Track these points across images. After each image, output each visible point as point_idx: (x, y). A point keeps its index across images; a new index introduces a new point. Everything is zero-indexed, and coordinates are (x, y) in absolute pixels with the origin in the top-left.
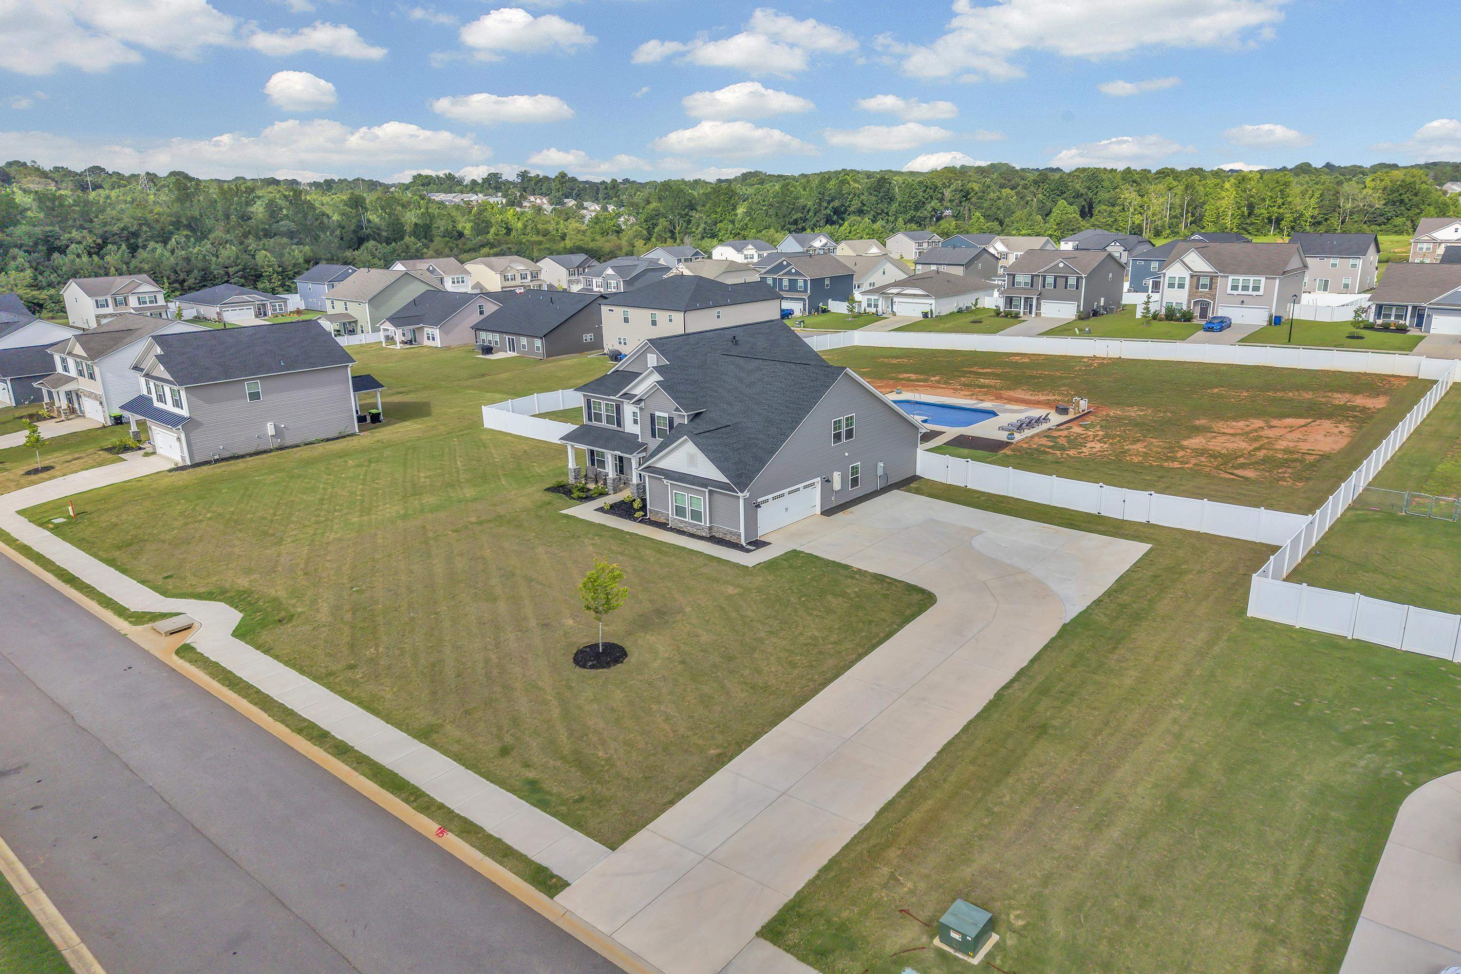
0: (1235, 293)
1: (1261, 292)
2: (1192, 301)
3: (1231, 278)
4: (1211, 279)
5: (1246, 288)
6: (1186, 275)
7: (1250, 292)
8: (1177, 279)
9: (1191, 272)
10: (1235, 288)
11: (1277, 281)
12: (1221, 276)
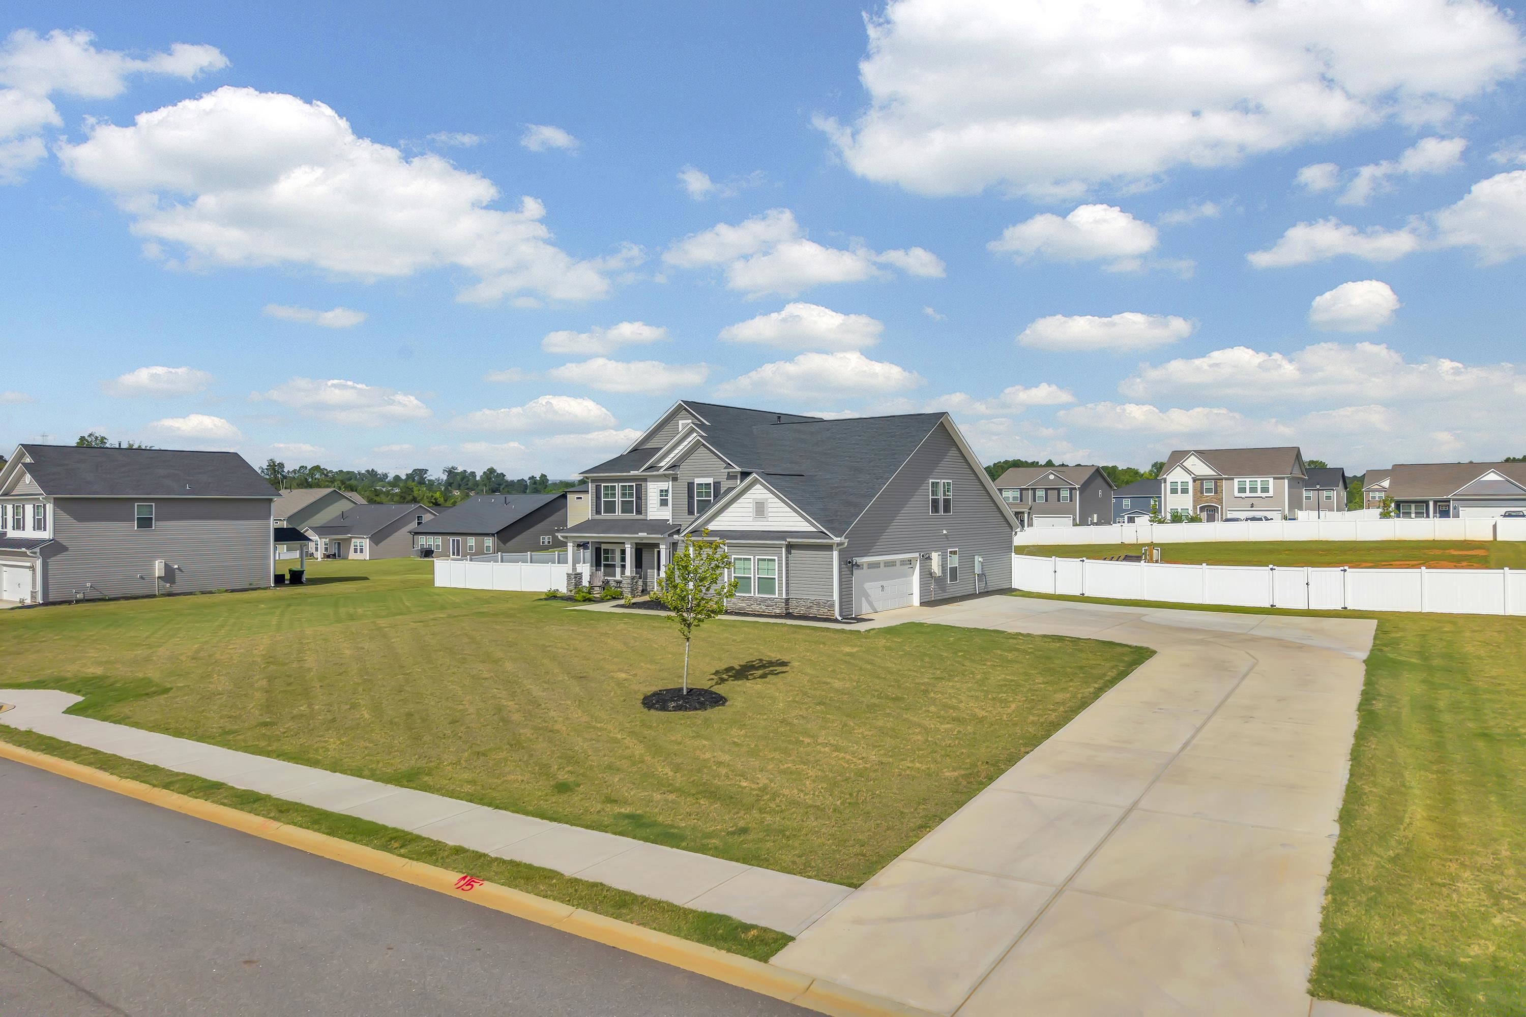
0: (1243, 495)
1: (1271, 493)
2: (1198, 507)
3: (1236, 481)
4: (1216, 484)
5: (1254, 490)
6: (1189, 479)
7: (1259, 494)
8: (1179, 484)
9: (1193, 476)
10: (1242, 490)
11: (1286, 481)
12: (1226, 479)
